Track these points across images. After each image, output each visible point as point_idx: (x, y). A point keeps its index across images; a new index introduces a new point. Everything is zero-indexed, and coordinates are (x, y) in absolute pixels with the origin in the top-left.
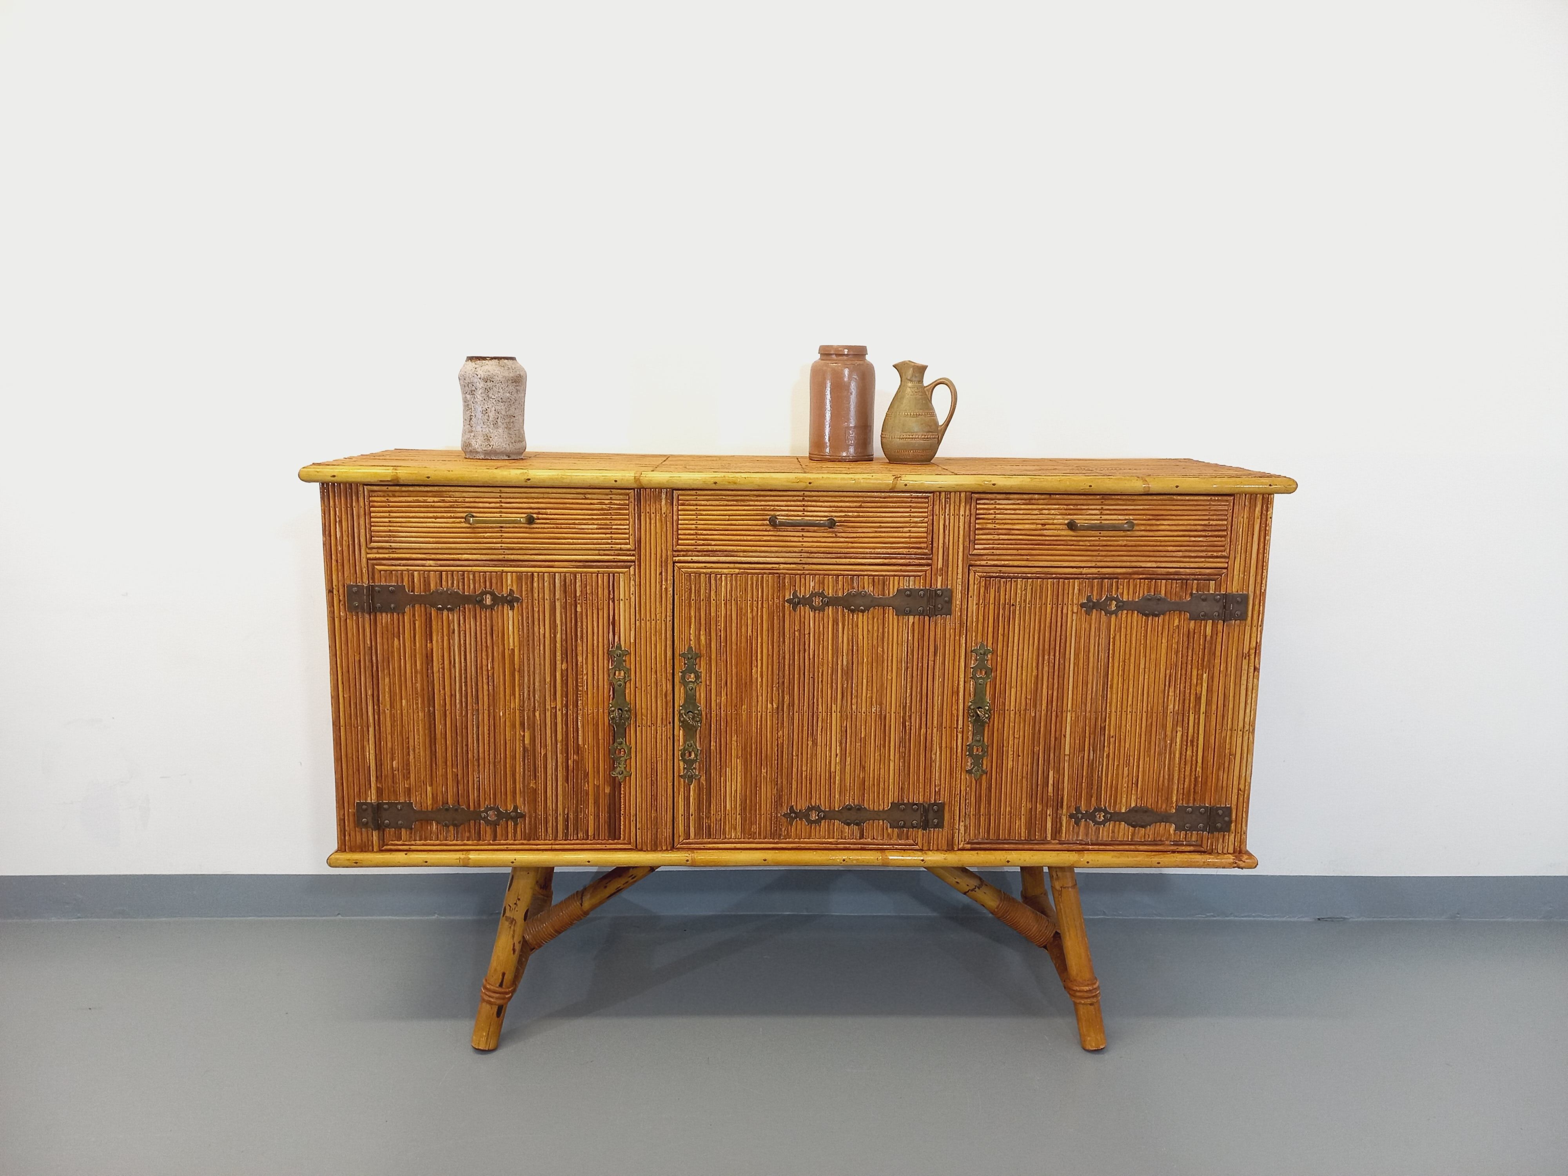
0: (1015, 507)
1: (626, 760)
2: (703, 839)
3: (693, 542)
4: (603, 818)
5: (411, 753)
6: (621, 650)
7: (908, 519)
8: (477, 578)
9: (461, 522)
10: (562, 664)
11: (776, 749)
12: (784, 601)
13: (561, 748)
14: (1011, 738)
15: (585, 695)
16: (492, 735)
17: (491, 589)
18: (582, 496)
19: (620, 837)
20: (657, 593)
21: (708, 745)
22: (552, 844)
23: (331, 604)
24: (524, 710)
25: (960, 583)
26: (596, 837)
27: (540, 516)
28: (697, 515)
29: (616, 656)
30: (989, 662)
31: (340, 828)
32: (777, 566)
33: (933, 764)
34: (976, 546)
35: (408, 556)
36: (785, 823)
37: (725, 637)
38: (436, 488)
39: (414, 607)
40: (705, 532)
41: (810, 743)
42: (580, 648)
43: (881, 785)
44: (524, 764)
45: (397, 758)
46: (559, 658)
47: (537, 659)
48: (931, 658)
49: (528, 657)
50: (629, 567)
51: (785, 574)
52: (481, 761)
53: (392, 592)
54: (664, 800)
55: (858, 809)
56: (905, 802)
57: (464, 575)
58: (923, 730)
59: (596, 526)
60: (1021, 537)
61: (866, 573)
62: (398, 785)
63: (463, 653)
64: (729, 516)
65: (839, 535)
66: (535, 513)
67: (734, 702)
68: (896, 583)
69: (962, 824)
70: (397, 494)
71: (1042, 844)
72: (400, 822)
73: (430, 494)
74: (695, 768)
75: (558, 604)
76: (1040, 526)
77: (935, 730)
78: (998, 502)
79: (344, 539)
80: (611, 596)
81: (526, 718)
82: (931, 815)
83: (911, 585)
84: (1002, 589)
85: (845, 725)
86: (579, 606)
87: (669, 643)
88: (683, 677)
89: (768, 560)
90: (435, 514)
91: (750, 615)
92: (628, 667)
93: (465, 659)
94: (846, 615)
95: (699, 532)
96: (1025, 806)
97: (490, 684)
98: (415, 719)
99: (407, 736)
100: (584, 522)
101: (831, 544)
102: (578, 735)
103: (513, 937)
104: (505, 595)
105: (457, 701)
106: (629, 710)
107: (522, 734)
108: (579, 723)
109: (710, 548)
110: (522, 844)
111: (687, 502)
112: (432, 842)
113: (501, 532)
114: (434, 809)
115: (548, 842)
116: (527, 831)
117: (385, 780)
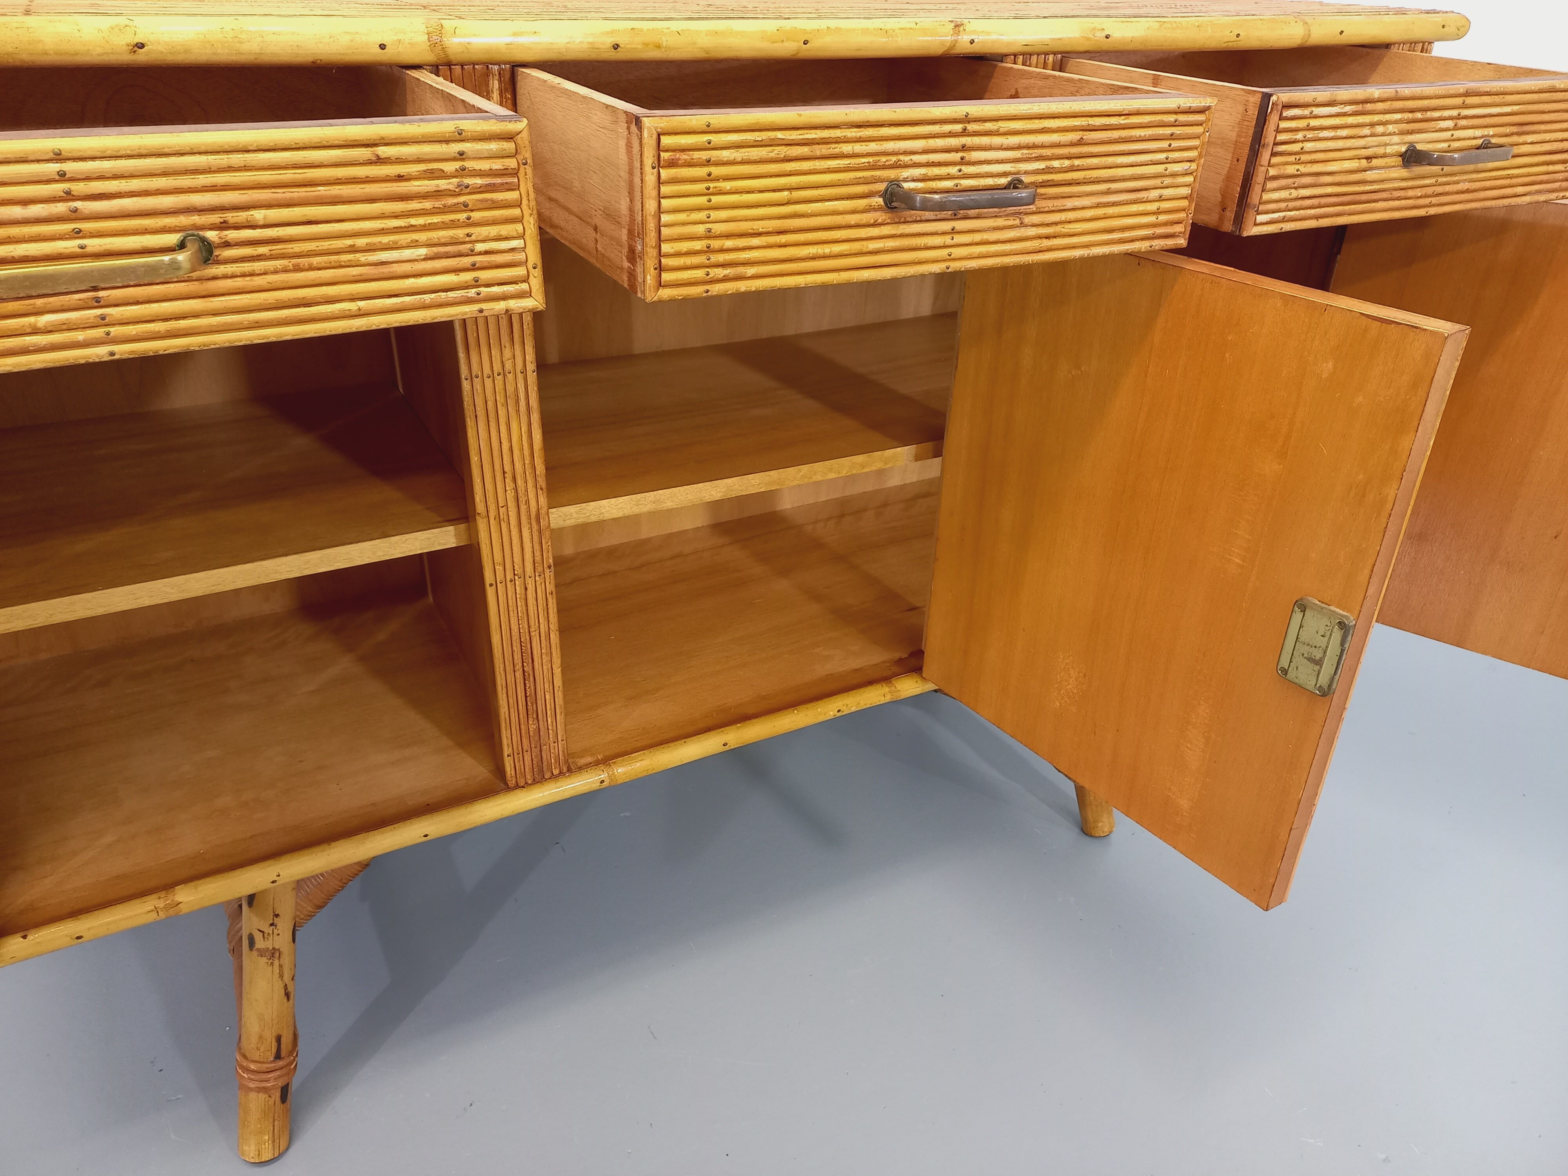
3: (699, 274)
7: (1160, 168)
27: (232, 235)
28: (708, 193)
34: (1259, 218)
40: (729, 243)
60: (1329, 190)
64: (790, 189)
65: (1027, 220)
66: (213, 227)
78: (1316, 111)
95: (716, 244)
100: (385, 239)
101: (1008, 247)
111: (684, 156)
113: (98, 303)
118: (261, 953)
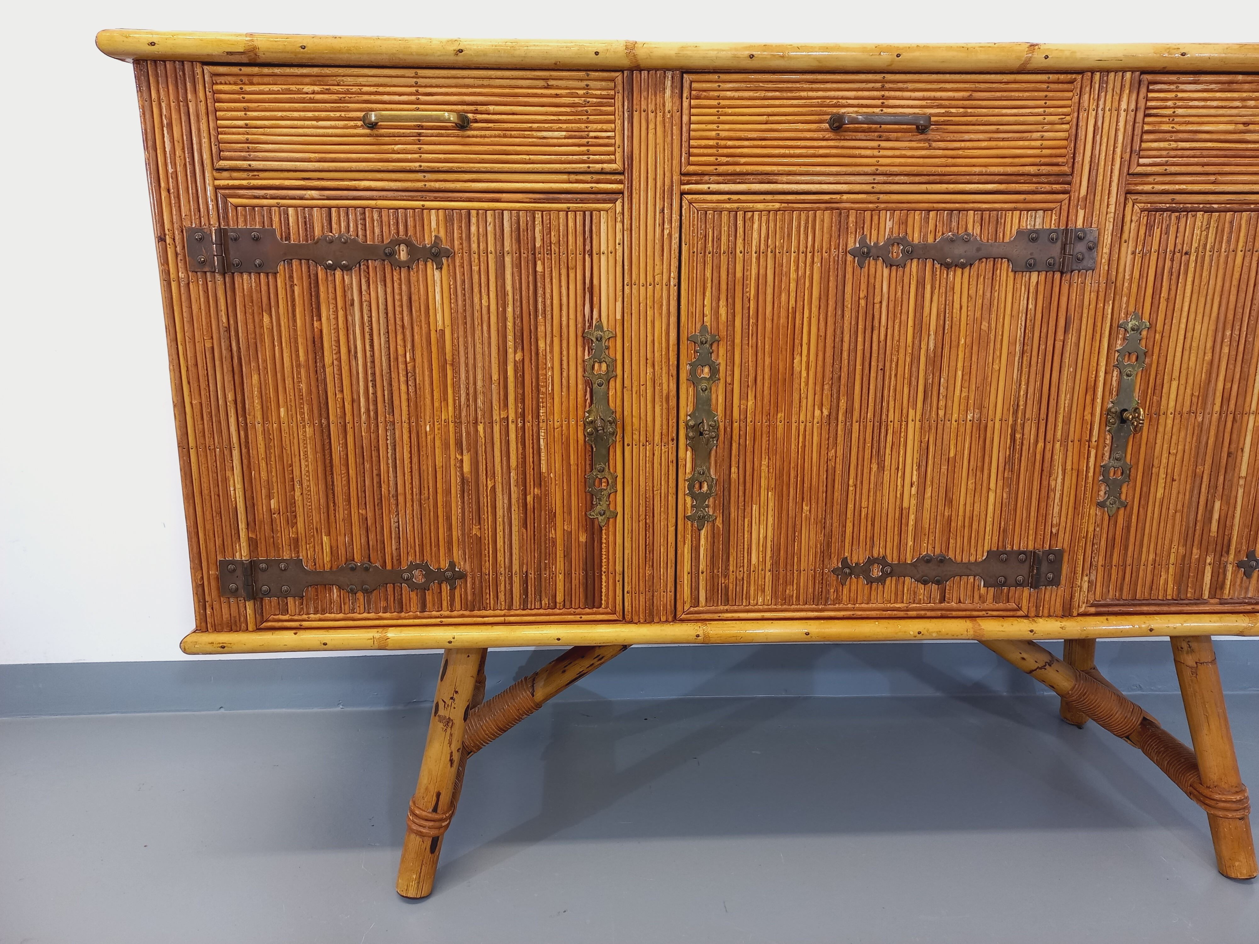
0: (1205, 95)
1: (609, 495)
2: (717, 606)
3: (712, 159)
4: (577, 578)
5: (297, 486)
6: (602, 330)
7: (1040, 118)
8: (385, 218)
9: (356, 127)
10: (515, 352)
11: (825, 476)
12: (846, 252)
13: (516, 478)
14: (1165, 455)
15: (549, 401)
16: (415, 460)
17: (406, 236)
18: (541, 83)
19: (601, 604)
20: (657, 241)
21: (727, 472)
22: (504, 616)
23: (164, 261)
24: (461, 422)
25: (1112, 220)
26: (568, 604)
27: (479, 117)
28: (718, 114)
29: (594, 340)
30: (1143, 342)
31: (198, 598)
32: (838, 196)
33: (1052, 494)
34: (1142, 161)
35: (277, 183)
36: (835, 582)
37: (755, 310)
38: (315, 71)
39: (290, 264)
40: (730, 143)
41: (875, 467)
42: (541, 329)
43: (975, 526)
44: (463, 503)
45: (276, 495)
46: (510, 344)
47: (478, 346)
48: (1060, 336)
49: (466, 342)
50: (614, 201)
51: (849, 210)
52: (401, 499)
53: (256, 239)
54: (664, 553)
55: (941, 561)
56: (1008, 549)
57: (364, 213)
58: (1041, 445)
59: (564, 133)
60: (1209, 145)
61: (971, 205)
62: (279, 535)
63: (367, 336)
65: (934, 144)
66: (471, 112)
67: (766, 408)
68: (1016, 221)
69: (1086, 578)
70: (255, 80)
71: (1196, 604)
72: (285, 588)
73: (307, 80)
74: (708, 506)
75: (508, 259)
76: (1241, 127)
77: (1058, 445)
78: (1182, 87)
79: (177, 153)
80: (588, 248)
81: (464, 434)
82: (1044, 567)
83: (1037, 224)
84: (1173, 230)
85: (927, 439)
86: (539, 263)
87: (673, 319)
88: (693, 373)
89: (825, 187)
90: (316, 114)
91: (793, 275)
92: (612, 356)
93: (372, 346)
94: (938, 273)
95: (722, 143)
96: (1176, 551)
97: (410, 383)
98: (301, 437)
99: (290, 462)
100: (546, 126)
101: (921, 160)
102: (540, 460)
103: (450, 743)
104: (428, 246)
105: (363, 410)
106: (614, 422)
107: (459, 457)
108: (542, 441)
109: (738, 169)
110: (463, 616)
111: (704, 94)
112: (333, 615)
113: (419, 142)
114: (334, 569)
115: (498, 612)
116: (469, 598)
117: (260, 528)
118: (440, 719)
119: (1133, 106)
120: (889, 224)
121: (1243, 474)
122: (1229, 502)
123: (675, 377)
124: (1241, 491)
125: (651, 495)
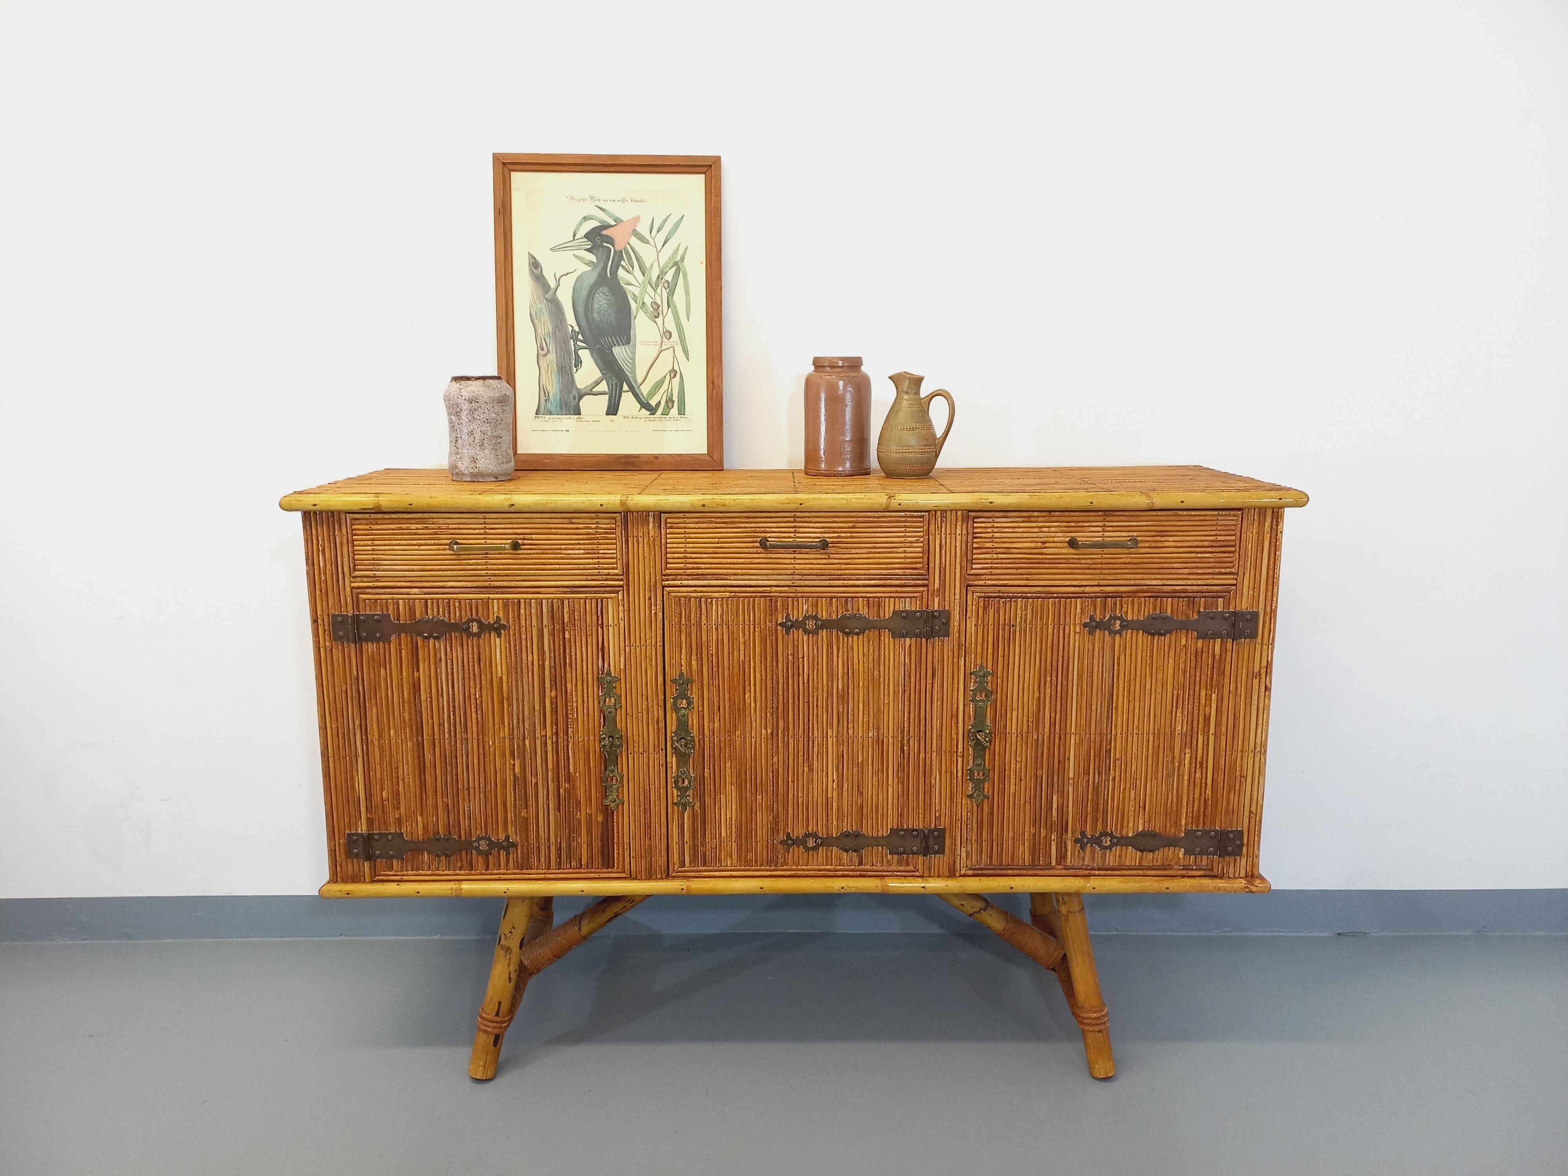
0: (1013, 525)
1: (618, 788)
2: (698, 866)
3: (682, 565)
4: (596, 846)
5: (401, 783)
6: (611, 676)
7: (902, 539)
8: (463, 606)
9: (445, 549)
10: (551, 691)
11: (771, 775)
12: (777, 625)
13: (552, 776)
14: (1013, 762)
15: (575, 723)
16: (482, 764)
17: (477, 616)
18: (567, 521)
19: (614, 866)
20: (647, 618)
21: (702, 772)
22: (545, 874)
23: (316, 634)
24: (513, 738)
25: (958, 604)
26: (590, 866)
27: (526, 542)
28: (685, 538)
29: (606, 683)
30: (989, 684)
31: (332, 859)
32: (769, 589)
33: (933, 787)
34: (974, 566)
35: (392, 584)
36: (782, 851)
37: (717, 662)
38: (419, 516)
39: (399, 635)
40: (693, 556)
41: (806, 769)
42: (569, 675)
43: (880, 811)
44: (515, 793)
45: (386, 788)
46: (548, 685)
47: (526, 687)
48: (929, 680)
49: (517, 685)
50: (617, 592)
51: (777, 597)
52: (472, 791)
53: (378, 621)
54: (658, 829)
55: (857, 836)
56: (905, 828)
57: (449, 603)
58: (922, 755)
59: (582, 551)
60: (1020, 556)
61: (860, 595)
62: (388, 816)
63: (450, 681)
64: (719, 538)
65: (832, 556)
66: (521, 539)
67: (728, 728)
68: (892, 605)
69: (963, 849)
70: (380, 522)
71: (1047, 869)
72: (391, 853)
73: (413, 521)
74: (688, 796)
75: (545, 631)
76: (1040, 545)
77: (934, 754)
78: (996, 520)
79: (328, 568)
80: (600, 622)
81: (516, 747)
82: (932, 841)
83: (907, 606)
84: (1002, 610)
85: (841, 750)
86: (567, 632)
87: (660, 669)
88: (675, 704)
89: (760, 583)
90: (418, 542)
91: (741, 640)
92: (618, 693)
93: (453, 688)
94: (841, 639)
95: (689, 555)
96: (1028, 831)
97: (478, 712)
98: (404, 748)
99: (396, 766)
100: (570, 546)
101: (824, 566)
102: (569, 763)
103: (509, 965)
104: (492, 623)
105: (446, 731)
106: (621, 737)
107: (512, 762)
108: (570, 751)
109: (700, 571)
110: (515, 874)
111: (675, 525)
112: (424, 872)
113: (487, 558)
114: (426, 839)
115: (540, 871)
116: (519, 861)
117: (375, 811)
118: (502, 947)
119: (964, 532)
120: (805, 607)
121: (1071, 776)
122: (1062, 794)
123: (663, 709)
124: (1071, 788)
125: (648, 788)
